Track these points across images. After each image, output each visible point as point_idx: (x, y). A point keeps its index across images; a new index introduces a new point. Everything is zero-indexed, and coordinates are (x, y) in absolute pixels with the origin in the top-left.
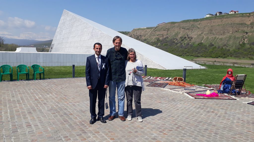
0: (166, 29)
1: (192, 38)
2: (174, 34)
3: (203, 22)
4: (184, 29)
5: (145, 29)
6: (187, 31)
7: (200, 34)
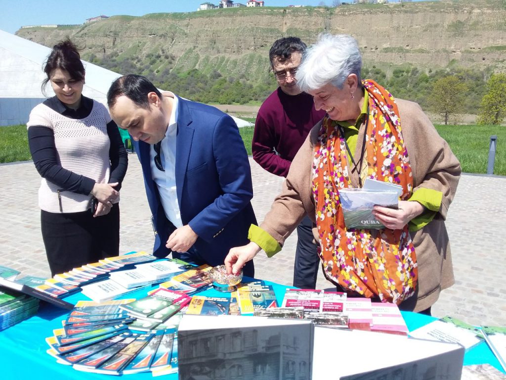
0: (111, 32)
1: (173, 58)
2: (131, 46)
3: (196, 22)
4: (154, 34)
5: (52, 29)
6: (162, 40)
7: (190, 49)
